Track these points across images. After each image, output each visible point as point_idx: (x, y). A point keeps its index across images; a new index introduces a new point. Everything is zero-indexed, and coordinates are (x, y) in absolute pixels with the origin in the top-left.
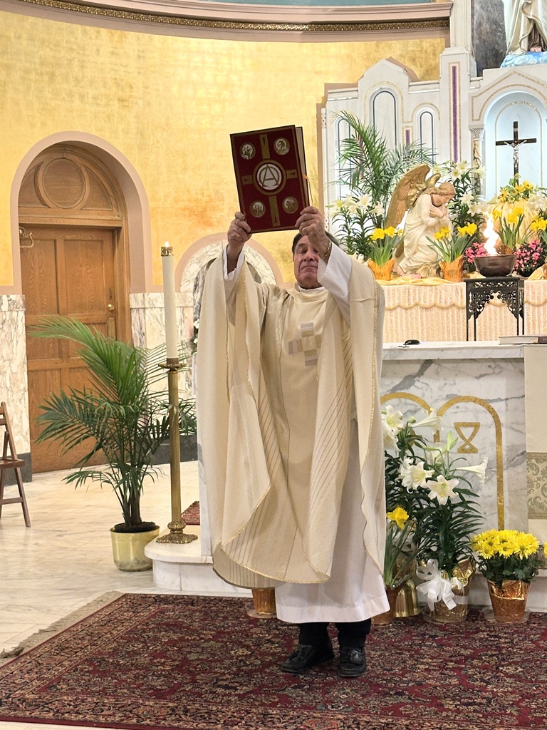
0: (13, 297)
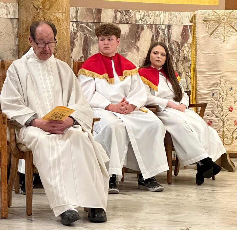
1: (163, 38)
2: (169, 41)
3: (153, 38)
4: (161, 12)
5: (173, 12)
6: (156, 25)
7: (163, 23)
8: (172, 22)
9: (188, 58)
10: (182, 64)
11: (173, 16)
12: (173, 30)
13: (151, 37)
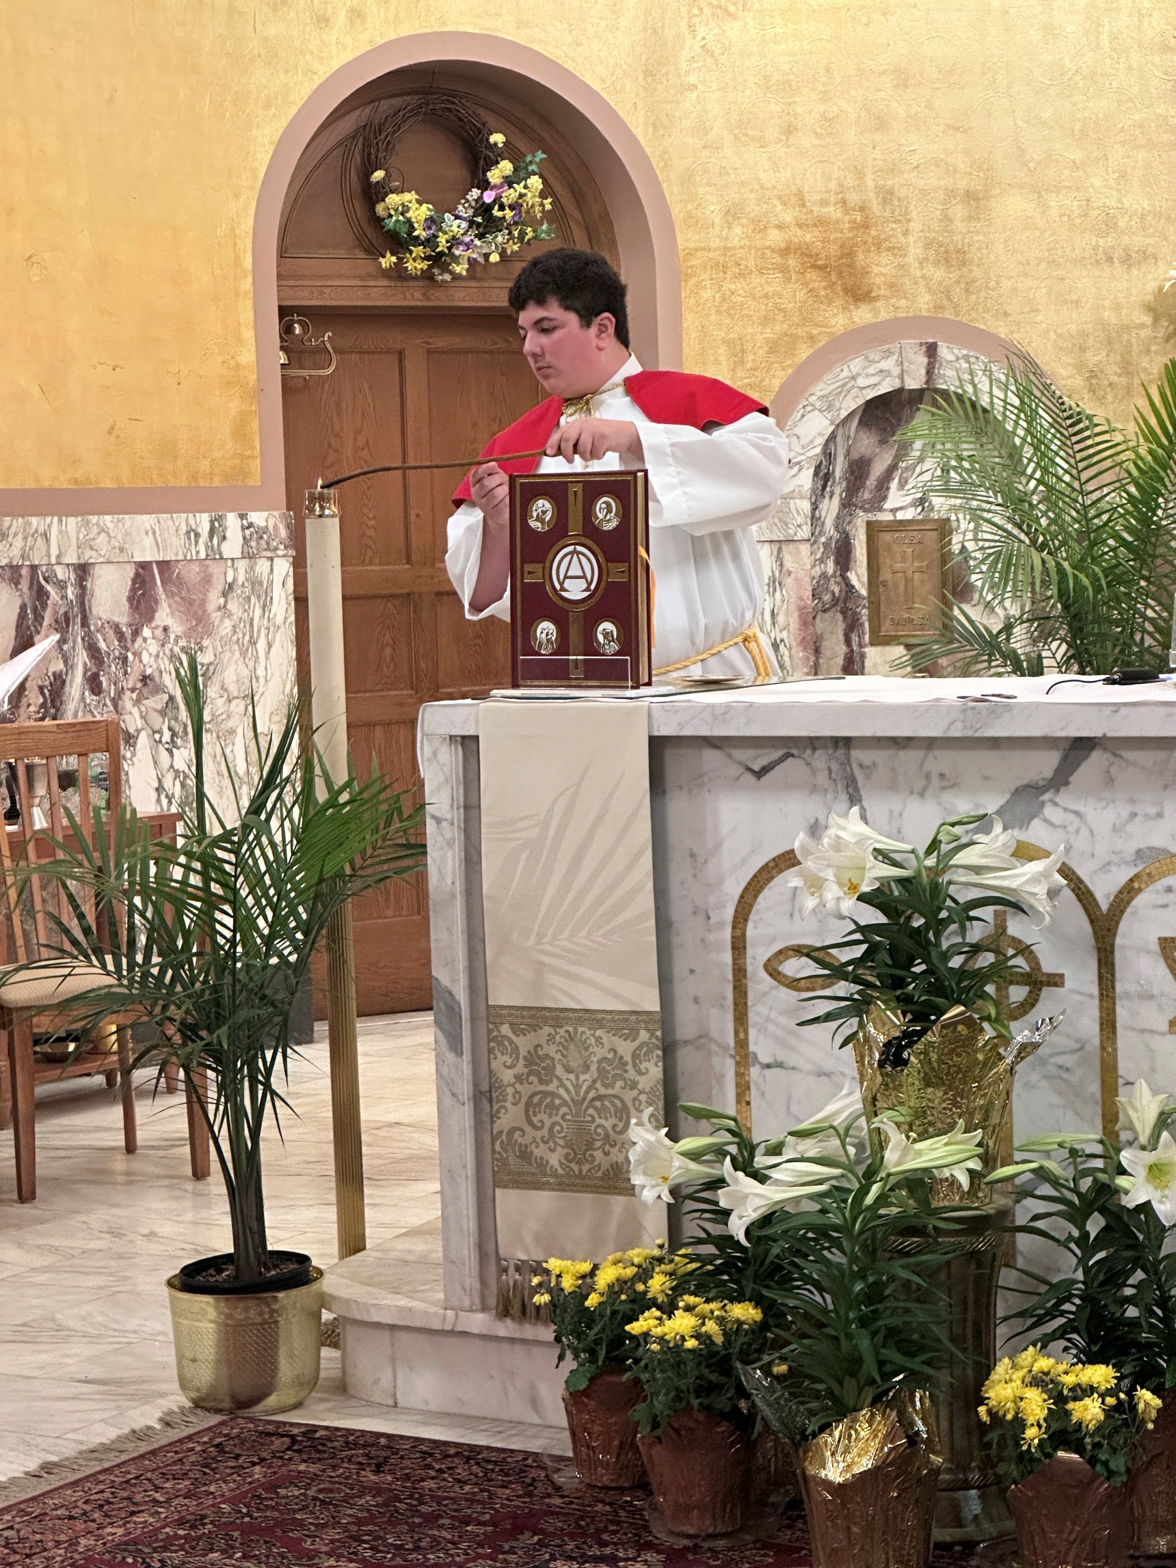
0: (258, 518)
1: (62, 611)
2: (85, 623)
3: (22, 616)
4: (48, 519)
5: (94, 519)
6: (34, 568)
7: (58, 557)
8: (94, 554)
9: (157, 679)
10: (137, 702)
11: (95, 530)
12: (97, 582)
13: (17, 610)
